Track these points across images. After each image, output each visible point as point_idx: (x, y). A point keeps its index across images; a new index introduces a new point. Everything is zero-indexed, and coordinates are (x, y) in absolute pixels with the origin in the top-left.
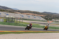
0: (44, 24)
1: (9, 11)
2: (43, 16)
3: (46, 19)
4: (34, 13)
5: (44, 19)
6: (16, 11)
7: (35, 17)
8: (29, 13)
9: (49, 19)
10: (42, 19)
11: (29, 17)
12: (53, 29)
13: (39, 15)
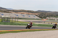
0: (39, 22)
1: (4, 11)
2: (37, 14)
3: (41, 17)
4: (28, 11)
5: (38, 18)
6: (11, 11)
7: (29, 16)
8: (24, 12)
9: (43, 17)
10: (37, 17)
11: (24, 16)
12: (48, 26)
13: (33, 14)
